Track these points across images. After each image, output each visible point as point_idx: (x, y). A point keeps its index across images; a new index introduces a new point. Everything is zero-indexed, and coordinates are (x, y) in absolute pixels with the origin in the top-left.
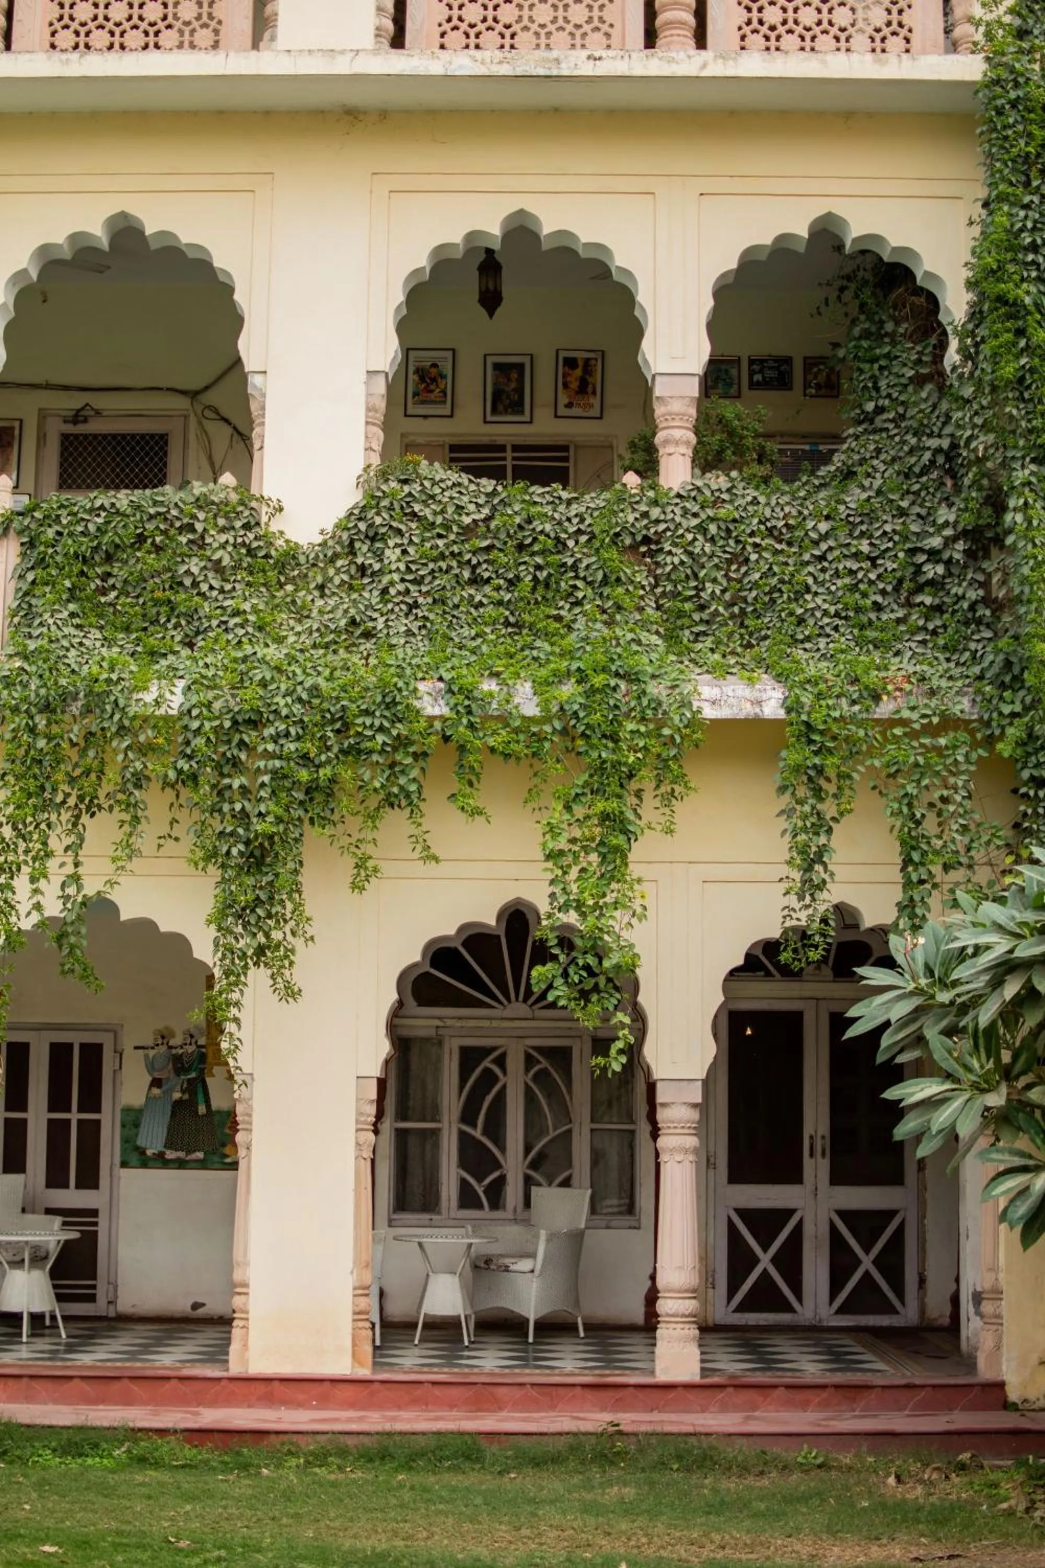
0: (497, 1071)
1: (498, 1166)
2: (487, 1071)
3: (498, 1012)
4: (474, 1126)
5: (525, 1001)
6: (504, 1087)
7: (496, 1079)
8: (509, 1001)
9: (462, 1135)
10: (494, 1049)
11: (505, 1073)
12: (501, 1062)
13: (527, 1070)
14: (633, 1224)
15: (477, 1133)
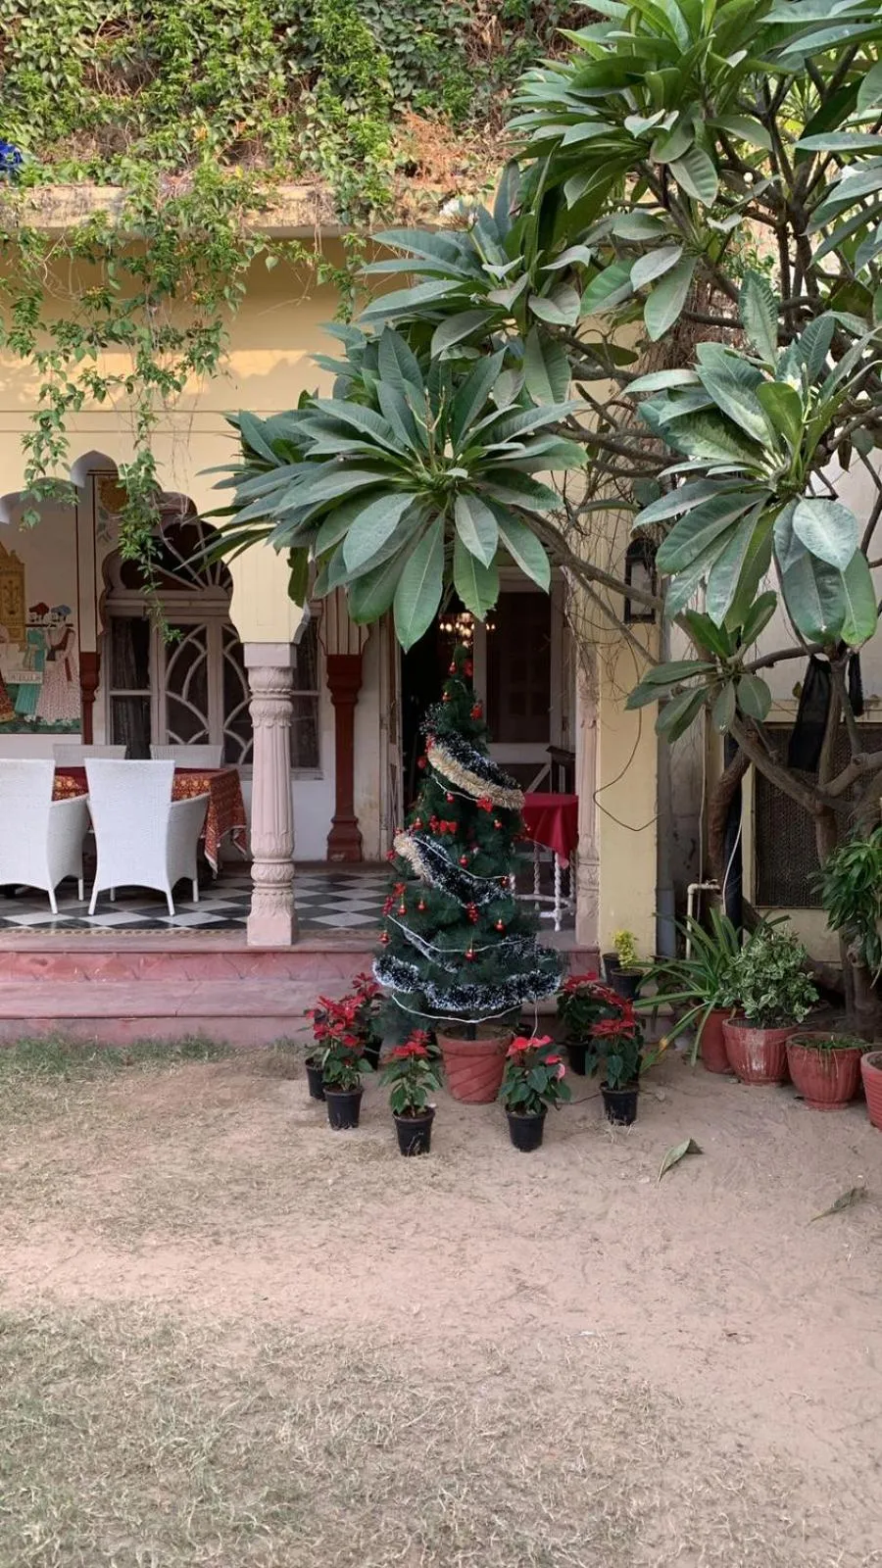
0: (199, 646)
1: (202, 727)
2: (190, 645)
3: (198, 594)
4: (180, 693)
5: (221, 584)
6: (205, 659)
7: (198, 653)
8: (206, 582)
9: (170, 701)
10: (195, 626)
11: (205, 648)
12: (201, 637)
13: (225, 644)
14: (318, 776)
15: (183, 699)
